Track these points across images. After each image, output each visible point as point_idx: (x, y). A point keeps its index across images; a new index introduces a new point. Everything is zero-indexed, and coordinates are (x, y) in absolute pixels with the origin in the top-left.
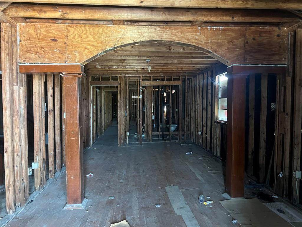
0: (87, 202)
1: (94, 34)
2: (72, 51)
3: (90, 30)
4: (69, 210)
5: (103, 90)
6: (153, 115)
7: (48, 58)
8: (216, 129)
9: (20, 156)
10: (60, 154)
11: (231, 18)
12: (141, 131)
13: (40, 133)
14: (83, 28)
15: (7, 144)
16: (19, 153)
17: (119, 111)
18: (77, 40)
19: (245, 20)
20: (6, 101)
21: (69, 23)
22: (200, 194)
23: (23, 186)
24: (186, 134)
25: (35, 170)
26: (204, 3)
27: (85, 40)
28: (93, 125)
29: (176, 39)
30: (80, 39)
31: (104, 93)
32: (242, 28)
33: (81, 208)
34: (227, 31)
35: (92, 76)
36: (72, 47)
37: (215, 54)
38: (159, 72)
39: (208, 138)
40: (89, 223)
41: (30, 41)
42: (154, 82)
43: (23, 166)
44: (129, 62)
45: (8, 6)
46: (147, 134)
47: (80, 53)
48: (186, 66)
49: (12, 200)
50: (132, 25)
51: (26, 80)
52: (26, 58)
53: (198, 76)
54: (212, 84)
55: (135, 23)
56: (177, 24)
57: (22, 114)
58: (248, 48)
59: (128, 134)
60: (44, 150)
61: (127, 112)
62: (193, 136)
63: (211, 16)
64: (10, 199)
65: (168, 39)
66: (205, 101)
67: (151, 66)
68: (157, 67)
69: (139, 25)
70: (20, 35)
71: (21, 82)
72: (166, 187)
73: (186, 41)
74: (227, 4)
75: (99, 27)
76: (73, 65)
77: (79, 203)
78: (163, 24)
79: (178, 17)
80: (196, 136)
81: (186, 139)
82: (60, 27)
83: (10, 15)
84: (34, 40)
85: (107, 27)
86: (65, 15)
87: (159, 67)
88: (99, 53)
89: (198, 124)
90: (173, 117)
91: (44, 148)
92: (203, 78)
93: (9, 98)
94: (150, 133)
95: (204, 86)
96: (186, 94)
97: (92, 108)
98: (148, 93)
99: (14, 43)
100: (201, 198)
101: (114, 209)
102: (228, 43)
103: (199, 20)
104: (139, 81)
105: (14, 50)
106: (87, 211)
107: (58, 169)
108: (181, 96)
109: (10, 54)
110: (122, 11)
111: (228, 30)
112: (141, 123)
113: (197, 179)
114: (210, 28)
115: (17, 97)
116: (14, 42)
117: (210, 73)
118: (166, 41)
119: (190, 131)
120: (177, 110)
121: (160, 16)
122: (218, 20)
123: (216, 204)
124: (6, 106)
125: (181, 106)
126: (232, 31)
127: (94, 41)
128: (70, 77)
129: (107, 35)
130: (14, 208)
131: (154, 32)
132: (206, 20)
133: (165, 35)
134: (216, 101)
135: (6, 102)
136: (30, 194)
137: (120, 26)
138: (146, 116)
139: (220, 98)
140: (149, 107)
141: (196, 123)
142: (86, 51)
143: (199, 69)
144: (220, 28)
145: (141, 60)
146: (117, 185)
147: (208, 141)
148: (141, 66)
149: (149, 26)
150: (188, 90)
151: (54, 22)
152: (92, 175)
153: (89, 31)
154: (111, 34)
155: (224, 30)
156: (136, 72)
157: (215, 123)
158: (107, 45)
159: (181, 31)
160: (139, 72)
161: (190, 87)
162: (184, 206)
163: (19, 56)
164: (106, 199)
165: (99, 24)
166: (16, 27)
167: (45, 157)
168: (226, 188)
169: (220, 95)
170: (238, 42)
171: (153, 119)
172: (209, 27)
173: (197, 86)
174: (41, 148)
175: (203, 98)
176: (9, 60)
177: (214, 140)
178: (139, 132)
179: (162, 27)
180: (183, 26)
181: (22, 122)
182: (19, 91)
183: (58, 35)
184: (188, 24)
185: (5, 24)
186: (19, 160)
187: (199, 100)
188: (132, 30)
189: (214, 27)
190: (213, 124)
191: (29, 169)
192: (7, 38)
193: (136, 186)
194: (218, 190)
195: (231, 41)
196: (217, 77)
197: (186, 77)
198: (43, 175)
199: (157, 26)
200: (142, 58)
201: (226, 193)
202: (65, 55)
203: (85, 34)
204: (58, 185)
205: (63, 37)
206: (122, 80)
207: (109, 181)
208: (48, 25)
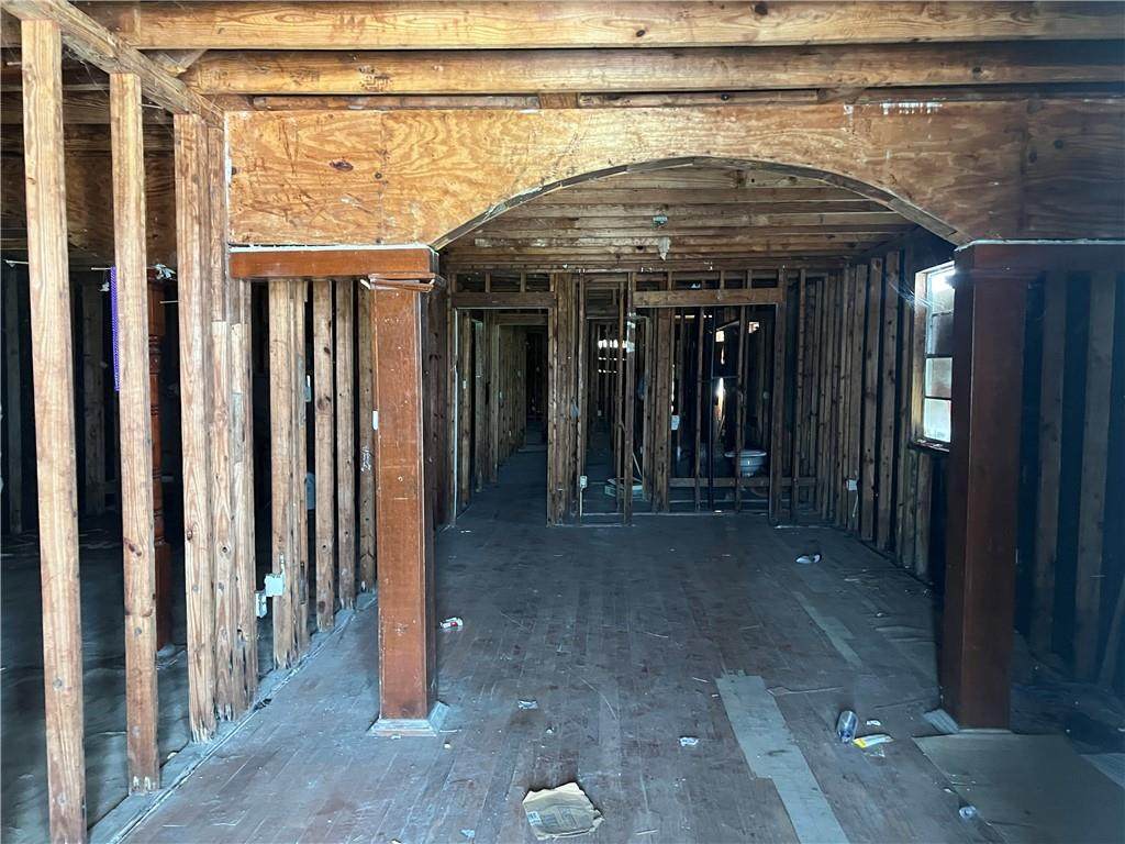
0: (445, 714)
1: (476, 142)
2: (399, 203)
3: (461, 129)
4: (389, 738)
5: (496, 323)
6: (675, 413)
7: (322, 228)
8: (915, 472)
9: (233, 555)
10: (353, 547)
11: (969, 72)
12: (628, 474)
13: (292, 475)
14: (437, 122)
15: (193, 512)
16: (229, 543)
17: (550, 400)
18: (417, 164)
19: (1023, 75)
20: (190, 370)
21: (391, 108)
22: (844, 708)
23: (241, 650)
24: (797, 486)
25: (275, 600)
26: (865, 28)
27: (442, 163)
28: (460, 448)
29: (760, 151)
30: (427, 160)
31: (497, 332)
32: (1012, 103)
33: (427, 733)
34: (955, 115)
35: (458, 275)
36: (402, 189)
37: (908, 202)
38: (700, 256)
39: (884, 505)
40: (455, 786)
41: (263, 173)
42: (681, 293)
43: (239, 586)
44: (592, 224)
45: (200, 59)
46: (651, 483)
47: (426, 208)
48: (800, 236)
49: (209, 696)
50: (604, 107)
51: (249, 302)
52: (251, 230)
53: (847, 271)
54: (901, 302)
55: (617, 99)
56: (768, 99)
57: (237, 413)
58: (1036, 178)
59: (583, 481)
60: (304, 536)
61: (580, 402)
62: (825, 497)
63: (893, 67)
64: (201, 692)
65: (734, 151)
66: (873, 364)
67: (670, 237)
68: (692, 242)
69: (631, 107)
70: (232, 152)
71: (235, 307)
72: (719, 677)
73: (798, 157)
74: (953, 28)
75: (491, 116)
76: (405, 250)
77: (420, 718)
78: (714, 100)
79: (771, 76)
80: (836, 495)
81: (797, 506)
82: (359, 121)
83: (204, 87)
84: (276, 167)
85: (520, 116)
86: (381, 82)
87: (699, 241)
88: (489, 208)
89: (846, 453)
90: (752, 420)
91: (304, 528)
92: (868, 280)
93: (200, 363)
94: (662, 480)
95: (871, 309)
96: (801, 337)
97: (457, 389)
98: (655, 333)
99: (214, 181)
100: (846, 725)
101: (535, 743)
102: (958, 160)
103: (849, 82)
104: (626, 291)
105: (216, 202)
106: (447, 746)
107: (345, 598)
108: (780, 344)
109: (202, 219)
110: (570, 61)
111: (958, 113)
112: (629, 442)
113: (837, 656)
114: (889, 109)
115: (224, 358)
116: (216, 175)
117: (893, 260)
118: (726, 159)
119: (815, 475)
120: (765, 395)
121: (706, 75)
122: (921, 79)
123: (904, 748)
124: (190, 389)
125: (779, 384)
126: (976, 115)
127: (475, 165)
128: (395, 291)
129: (519, 145)
130: (212, 721)
131: (681, 129)
132: (876, 81)
133: (724, 137)
134: (915, 368)
135: (190, 375)
136: (260, 679)
137: (562, 111)
138: (649, 418)
139: (930, 356)
140: (659, 387)
141: (837, 447)
142: (448, 202)
143: (852, 245)
144: (929, 105)
145: (635, 217)
146: (546, 662)
147: (881, 515)
148: (632, 238)
149: (667, 110)
150: (811, 321)
151: (343, 103)
152: (460, 622)
153: (458, 132)
154: (531, 139)
155: (943, 113)
156: (614, 258)
157: (909, 447)
158: (517, 181)
159: (781, 122)
160: (626, 257)
161: (818, 312)
162: (782, 748)
163: (231, 223)
164: (509, 708)
165: (493, 107)
166: (221, 124)
167: (305, 558)
168: (941, 692)
169: (929, 346)
170: (997, 158)
171: (675, 427)
172: (886, 105)
173: (845, 310)
174: (295, 527)
175: (866, 355)
176: (200, 238)
177: (904, 514)
178: (622, 475)
179: (713, 109)
180: (789, 103)
181: (239, 440)
182: (229, 338)
183: (354, 148)
184: (806, 96)
185: (186, 116)
186: (228, 567)
187: (849, 359)
188: (604, 124)
189: (907, 105)
190: (902, 452)
191: (257, 595)
192: (194, 165)
193: (611, 669)
194: (913, 698)
195: (969, 155)
196: (919, 276)
197: (804, 275)
198: (301, 619)
199: (695, 105)
200: (637, 212)
201: (941, 712)
202: (376, 215)
203: (444, 142)
204: (349, 652)
205: (371, 155)
206: (565, 290)
207: (517, 647)
208: (324, 114)
